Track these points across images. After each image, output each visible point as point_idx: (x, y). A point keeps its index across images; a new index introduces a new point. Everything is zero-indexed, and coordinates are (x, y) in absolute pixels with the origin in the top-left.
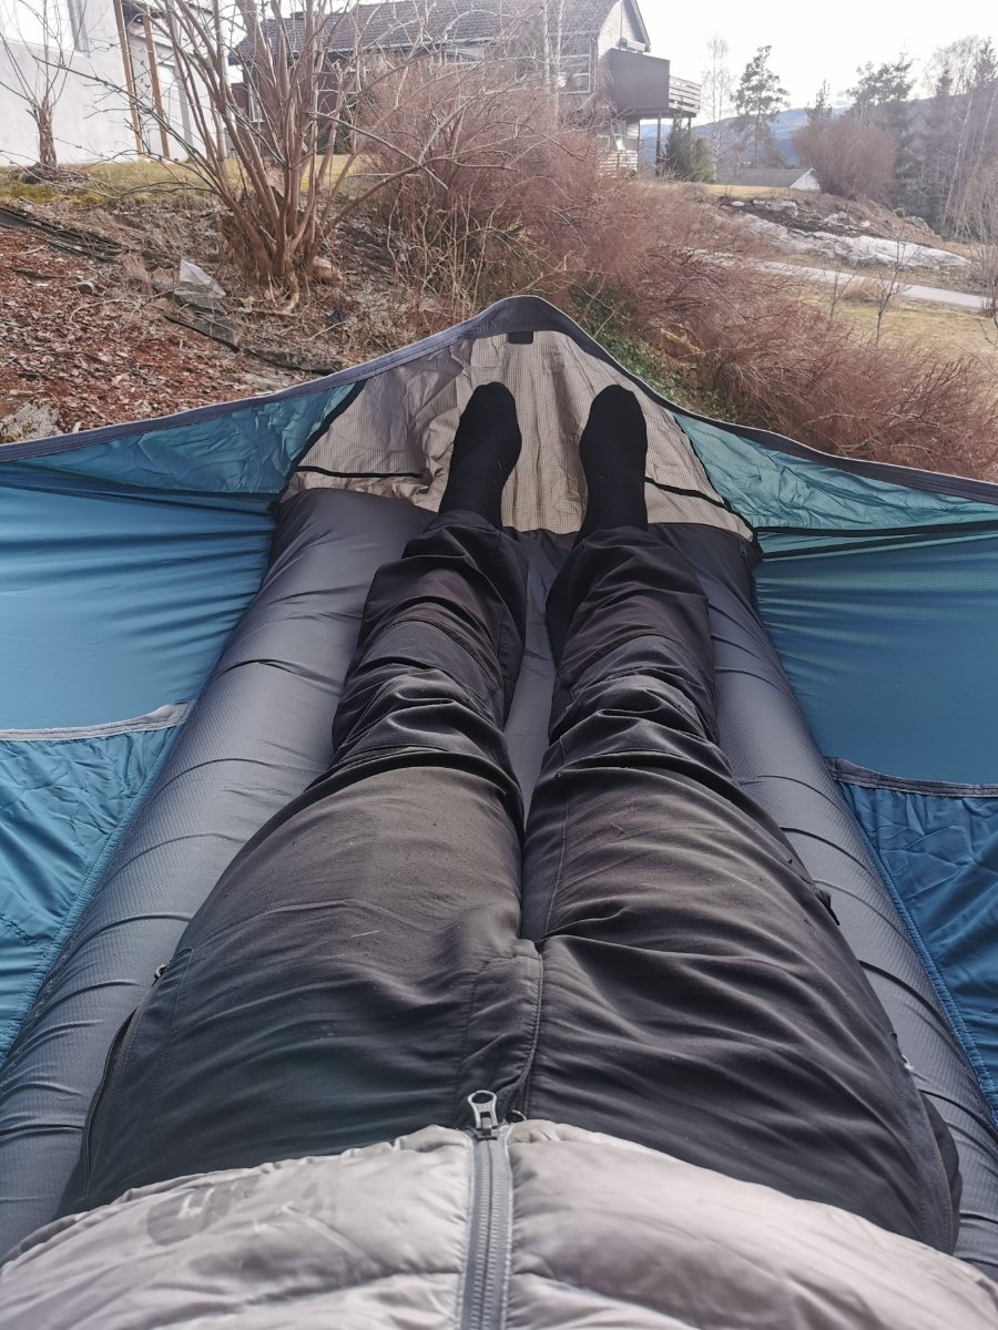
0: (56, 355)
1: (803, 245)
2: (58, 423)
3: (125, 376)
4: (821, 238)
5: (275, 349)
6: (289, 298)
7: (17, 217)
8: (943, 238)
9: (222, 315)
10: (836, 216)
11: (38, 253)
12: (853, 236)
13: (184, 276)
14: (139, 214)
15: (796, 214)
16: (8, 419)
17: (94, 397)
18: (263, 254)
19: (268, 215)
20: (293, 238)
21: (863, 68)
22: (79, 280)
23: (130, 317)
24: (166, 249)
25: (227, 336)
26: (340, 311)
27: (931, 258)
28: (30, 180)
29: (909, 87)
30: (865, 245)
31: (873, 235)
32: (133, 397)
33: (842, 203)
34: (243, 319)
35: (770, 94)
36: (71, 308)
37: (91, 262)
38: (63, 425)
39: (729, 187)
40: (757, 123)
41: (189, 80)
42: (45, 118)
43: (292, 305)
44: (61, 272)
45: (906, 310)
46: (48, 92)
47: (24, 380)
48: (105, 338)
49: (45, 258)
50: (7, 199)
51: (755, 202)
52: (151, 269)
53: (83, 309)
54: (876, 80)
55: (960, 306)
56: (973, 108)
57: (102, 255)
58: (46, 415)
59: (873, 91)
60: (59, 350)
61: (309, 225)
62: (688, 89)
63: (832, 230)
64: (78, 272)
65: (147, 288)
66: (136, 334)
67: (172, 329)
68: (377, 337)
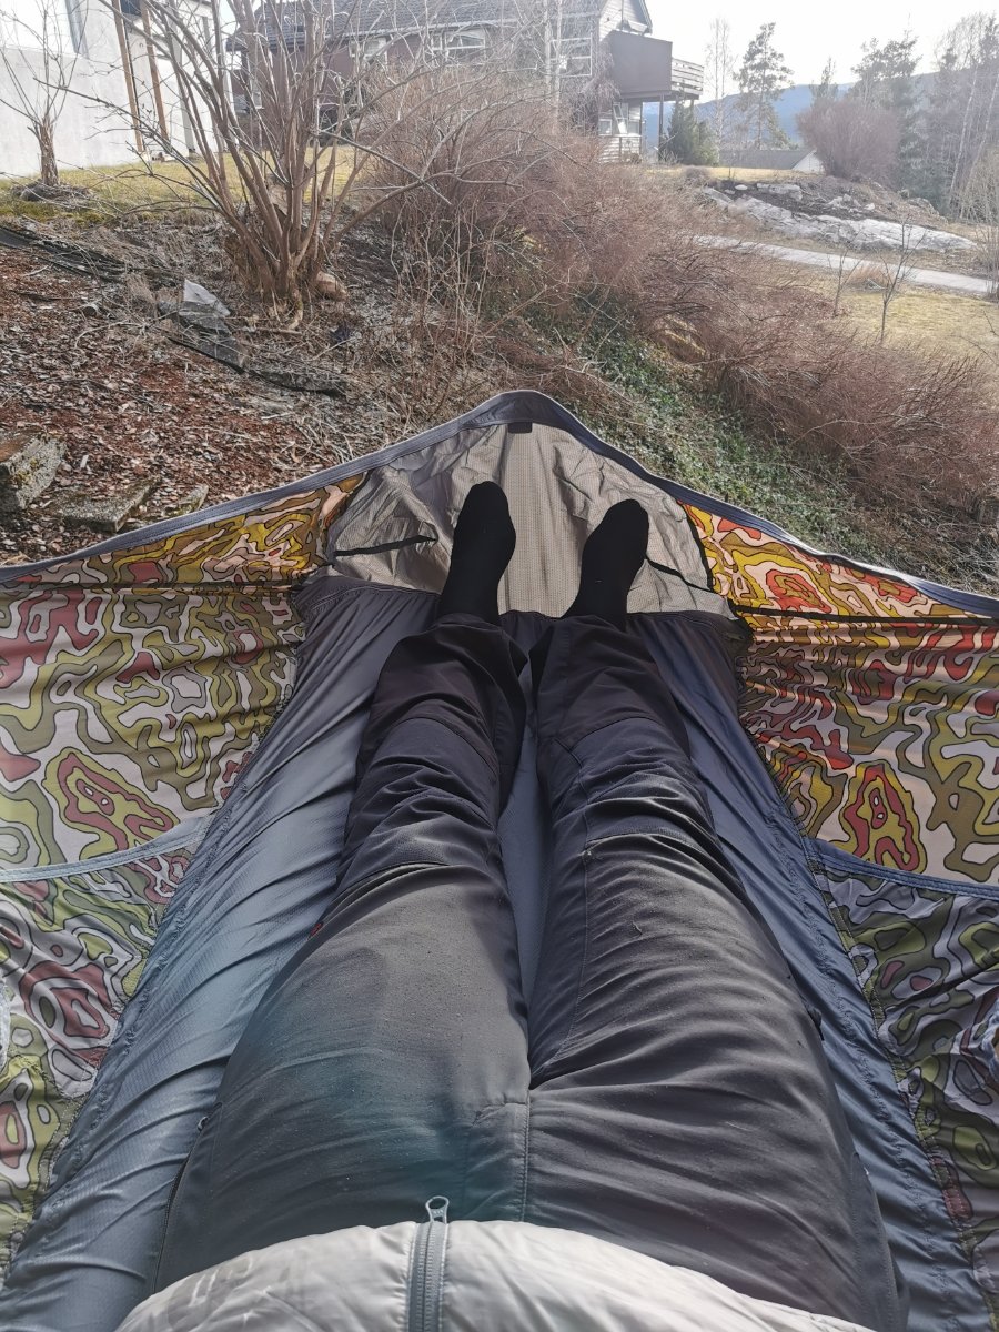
0: (62, 383)
1: (807, 228)
2: (65, 457)
3: (131, 403)
4: (825, 222)
5: (280, 369)
6: (292, 315)
7: (19, 237)
8: (949, 220)
9: (227, 335)
10: (840, 199)
11: (42, 275)
12: (857, 219)
13: (188, 296)
14: (142, 231)
15: (801, 197)
16: (17, 456)
17: (101, 427)
18: (267, 271)
19: (272, 232)
20: (297, 255)
21: (868, 44)
22: (82, 301)
23: (136, 340)
24: (170, 267)
25: (232, 357)
26: (345, 326)
27: (937, 242)
28: (31, 198)
29: (913, 65)
30: (872, 228)
31: (878, 218)
32: (139, 426)
33: (847, 186)
34: (248, 338)
35: (774, 73)
36: (76, 332)
37: (95, 282)
38: (71, 458)
39: (732, 169)
40: (760, 103)
41: (190, 101)
42: (46, 134)
43: (296, 323)
44: (65, 294)
45: (912, 296)
46: (48, 109)
47: (30, 411)
48: (111, 364)
49: (48, 279)
50: (10, 218)
51: (759, 185)
52: (155, 288)
53: (89, 334)
54: (882, 57)
55: (966, 291)
56: (978, 85)
57: (106, 274)
58: (54, 449)
59: (878, 67)
60: (65, 377)
61: (312, 241)
62: (689, 71)
63: (836, 213)
64: (82, 293)
65: (151, 308)
66: (141, 358)
67: (176, 351)
68: (381, 352)
